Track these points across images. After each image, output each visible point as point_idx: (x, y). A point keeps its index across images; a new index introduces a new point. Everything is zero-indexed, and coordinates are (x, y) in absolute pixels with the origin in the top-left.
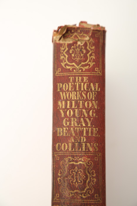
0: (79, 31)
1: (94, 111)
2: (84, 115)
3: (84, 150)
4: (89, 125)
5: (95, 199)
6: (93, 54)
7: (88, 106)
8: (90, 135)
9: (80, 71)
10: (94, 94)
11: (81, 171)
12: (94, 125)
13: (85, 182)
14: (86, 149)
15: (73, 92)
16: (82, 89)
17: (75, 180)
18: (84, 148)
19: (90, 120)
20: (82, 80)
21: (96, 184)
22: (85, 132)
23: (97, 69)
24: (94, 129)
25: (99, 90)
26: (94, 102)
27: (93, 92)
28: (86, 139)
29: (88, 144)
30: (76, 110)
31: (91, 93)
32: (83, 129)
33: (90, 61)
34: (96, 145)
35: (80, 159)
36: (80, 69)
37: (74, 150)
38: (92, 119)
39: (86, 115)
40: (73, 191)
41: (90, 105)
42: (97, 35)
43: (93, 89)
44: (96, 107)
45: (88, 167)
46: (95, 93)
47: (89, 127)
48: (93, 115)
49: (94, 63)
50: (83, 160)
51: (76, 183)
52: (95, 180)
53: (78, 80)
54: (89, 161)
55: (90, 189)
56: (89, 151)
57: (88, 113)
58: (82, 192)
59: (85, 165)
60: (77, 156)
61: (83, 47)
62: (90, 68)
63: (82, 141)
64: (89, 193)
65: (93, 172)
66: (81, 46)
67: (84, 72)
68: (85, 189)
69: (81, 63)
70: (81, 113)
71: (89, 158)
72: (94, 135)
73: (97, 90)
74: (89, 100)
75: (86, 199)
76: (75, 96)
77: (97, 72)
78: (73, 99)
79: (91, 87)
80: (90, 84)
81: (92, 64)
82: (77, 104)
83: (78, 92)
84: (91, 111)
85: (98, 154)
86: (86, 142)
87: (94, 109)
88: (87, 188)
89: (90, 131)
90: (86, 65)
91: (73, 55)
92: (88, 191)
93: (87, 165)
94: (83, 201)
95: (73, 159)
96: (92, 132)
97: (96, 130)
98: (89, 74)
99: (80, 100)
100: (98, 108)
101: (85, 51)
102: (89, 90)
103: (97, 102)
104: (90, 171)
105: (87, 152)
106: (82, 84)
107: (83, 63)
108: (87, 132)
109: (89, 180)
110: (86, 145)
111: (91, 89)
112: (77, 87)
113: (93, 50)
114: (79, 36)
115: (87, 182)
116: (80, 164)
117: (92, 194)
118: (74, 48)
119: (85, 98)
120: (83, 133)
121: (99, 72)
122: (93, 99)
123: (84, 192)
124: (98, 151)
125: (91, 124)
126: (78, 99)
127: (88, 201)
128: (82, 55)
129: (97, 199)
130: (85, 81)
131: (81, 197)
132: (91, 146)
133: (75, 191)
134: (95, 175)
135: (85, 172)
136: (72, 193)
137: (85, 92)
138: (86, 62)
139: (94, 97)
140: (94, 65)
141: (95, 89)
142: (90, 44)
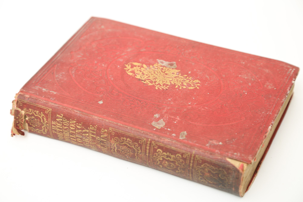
0: (17, 117)
1: (77, 124)
2: (80, 132)
3: (106, 141)
4: (88, 131)
5: (142, 144)
6: (35, 112)
7: (74, 127)
8: (95, 133)
9: (47, 124)
10: (65, 121)
11: (121, 148)
12: (87, 128)
13: (129, 147)
14: (105, 139)
15: (64, 134)
16: (61, 127)
17: (128, 153)
18: (104, 140)
19: (84, 129)
20: (54, 125)
21: (131, 139)
22: (93, 136)
23: (46, 112)
24: (91, 128)
25: (62, 115)
26: (70, 122)
27: (63, 120)
28: (98, 136)
29: (102, 136)
30: (77, 136)
31: (64, 122)
32: (91, 136)
33: (40, 115)
34: (103, 130)
35: (113, 145)
36: (46, 124)
37: (106, 147)
38: (83, 127)
39: (80, 131)
40: (135, 157)
41: (73, 125)
42: (21, 104)
43: (61, 120)
44: (75, 122)
45: (118, 142)
46: (64, 119)
47: (89, 131)
48: (80, 126)
49: (42, 113)
50: (113, 144)
51: (130, 153)
52: (128, 139)
53: (55, 128)
54: (114, 140)
55: (135, 145)
56: (106, 137)
57: (78, 129)
58: (136, 151)
59: (117, 143)
60: (110, 146)
61: (30, 117)
62: (45, 117)
63: (99, 140)
64: (138, 147)
65: (122, 139)
66: (29, 118)
67: (48, 122)
68: (135, 149)
69: (42, 123)
70: (79, 133)
71: (112, 139)
72: (95, 130)
73: (62, 117)
74: (69, 125)
75: (141, 150)
76: (67, 133)
77: (48, 113)
78: (69, 135)
79: (59, 121)
80: (57, 121)
81: (42, 115)
82: (72, 134)
83: (63, 131)
84: (78, 126)
85: (110, 130)
86: (100, 137)
87: (76, 123)
88: (134, 147)
89: (92, 132)
90: (43, 120)
91: (36, 126)
92: (136, 147)
93: (117, 142)
94: (143, 153)
95: (113, 149)
96: (93, 131)
97: (91, 127)
98: (50, 119)
99: (69, 131)
100: (75, 121)
101: (33, 117)
102: (62, 123)
103: (71, 120)
104: (121, 141)
105: (107, 139)
106: (57, 126)
107: (42, 121)
108: (93, 134)
109: (128, 144)
110: (102, 138)
111: (61, 121)
112: (60, 130)
113: (32, 110)
114: (21, 118)
115: (129, 146)
116: (116, 146)
117: (138, 144)
118: (32, 124)
119: (67, 127)
120: (93, 137)
121: (49, 110)
122: (68, 122)
123: (136, 150)
124: (107, 130)
125: (87, 129)
126: (68, 132)
127: (143, 150)
128: (36, 120)
129: (143, 142)
130: (55, 124)
131: (140, 153)
132: (103, 135)
133: (136, 155)
134: (125, 138)
135: (122, 145)
136: (138, 158)
137: (63, 126)
138: (41, 118)
139: (67, 121)
140: (43, 113)
141: (61, 118)
142: (27, 112)
